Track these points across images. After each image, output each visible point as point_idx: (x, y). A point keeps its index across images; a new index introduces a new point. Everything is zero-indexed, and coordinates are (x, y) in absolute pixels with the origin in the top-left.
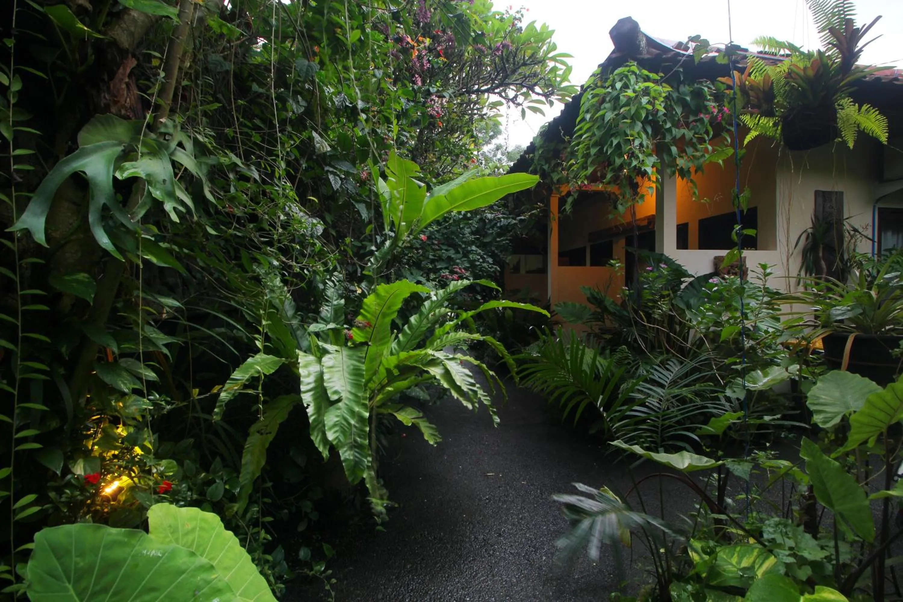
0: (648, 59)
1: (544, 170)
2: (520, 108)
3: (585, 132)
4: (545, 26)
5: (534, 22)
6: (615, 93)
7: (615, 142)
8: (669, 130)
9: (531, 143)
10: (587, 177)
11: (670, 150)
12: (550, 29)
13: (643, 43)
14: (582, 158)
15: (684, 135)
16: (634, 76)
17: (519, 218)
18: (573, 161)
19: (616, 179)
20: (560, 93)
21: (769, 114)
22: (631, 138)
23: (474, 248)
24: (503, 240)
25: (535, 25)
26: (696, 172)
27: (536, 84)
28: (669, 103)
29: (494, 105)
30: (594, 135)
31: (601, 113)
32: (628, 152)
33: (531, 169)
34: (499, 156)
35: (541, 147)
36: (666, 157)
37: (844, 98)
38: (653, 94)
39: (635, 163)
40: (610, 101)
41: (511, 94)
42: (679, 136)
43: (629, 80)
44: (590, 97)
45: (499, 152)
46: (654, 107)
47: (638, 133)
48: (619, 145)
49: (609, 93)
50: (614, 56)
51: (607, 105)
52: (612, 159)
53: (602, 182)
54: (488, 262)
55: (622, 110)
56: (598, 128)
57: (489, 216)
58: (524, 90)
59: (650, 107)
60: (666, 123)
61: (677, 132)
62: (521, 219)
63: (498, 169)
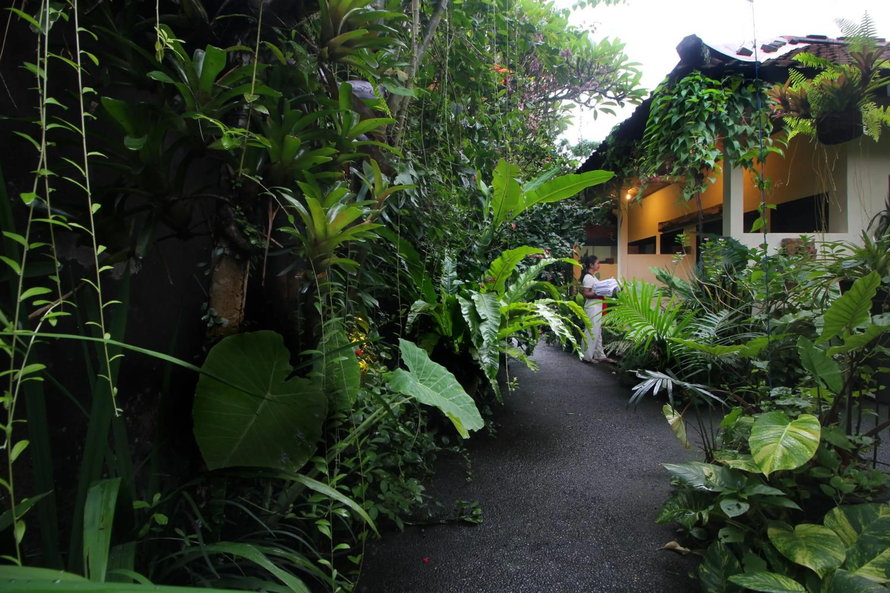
0: (711, 68)
1: (615, 165)
2: (593, 110)
3: (654, 133)
4: (617, 40)
5: (607, 37)
6: (681, 99)
7: (681, 141)
8: (732, 127)
9: (604, 142)
10: (655, 171)
11: (733, 144)
12: (621, 42)
13: (707, 54)
14: (651, 155)
15: (745, 131)
16: (698, 84)
17: (593, 208)
18: (643, 158)
19: (681, 171)
20: (631, 96)
21: (807, 116)
22: (695, 137)
23: (554, 234)
24: (578, 228)
25: (609, 40)
26: (758, 162)
27: (608, 89)
28: (731, 103)
29: (566, 108)
30: (661, 135)
31: (668, 116)
32: (692, 149)
33: (603, 165)
34: (564, 151)
35: (613, 145)
36: (728, 151)
37: (869, 102)
38: (715, 98)
39: (698, 157)
40: (676, 106)
41: (584, 97)
42: (741, 132)
43: (694, 88)
44: (659, 103)
45: (565, 147)
46: (716, 109)
47: (702, 132)
48: (684, 144)
49: (675, 99)
50: (680, 67)
51: (674, 110)
52: (678, 155)
53: (669, 175)
54: (566, 246)
55: (687, 114)
56: (666, 129)
57: (567, 207)
58: (597, 94)
59: (712, 110)
60: (728, 122)
61: (739, 129)
62: (595, 209)
63: (565, 164)
